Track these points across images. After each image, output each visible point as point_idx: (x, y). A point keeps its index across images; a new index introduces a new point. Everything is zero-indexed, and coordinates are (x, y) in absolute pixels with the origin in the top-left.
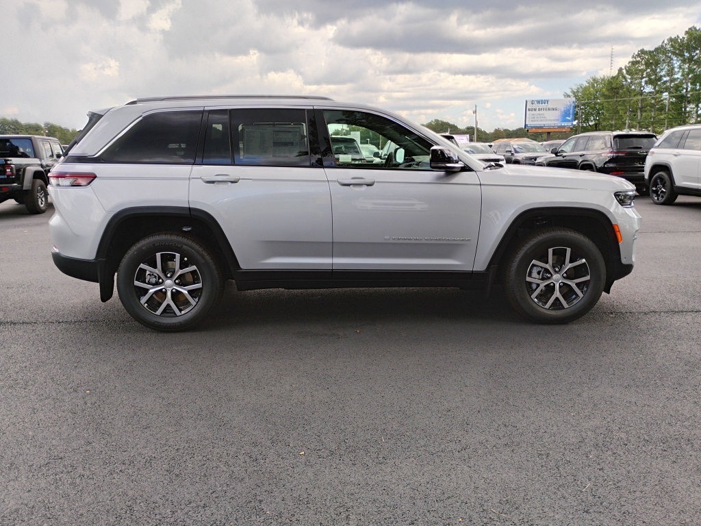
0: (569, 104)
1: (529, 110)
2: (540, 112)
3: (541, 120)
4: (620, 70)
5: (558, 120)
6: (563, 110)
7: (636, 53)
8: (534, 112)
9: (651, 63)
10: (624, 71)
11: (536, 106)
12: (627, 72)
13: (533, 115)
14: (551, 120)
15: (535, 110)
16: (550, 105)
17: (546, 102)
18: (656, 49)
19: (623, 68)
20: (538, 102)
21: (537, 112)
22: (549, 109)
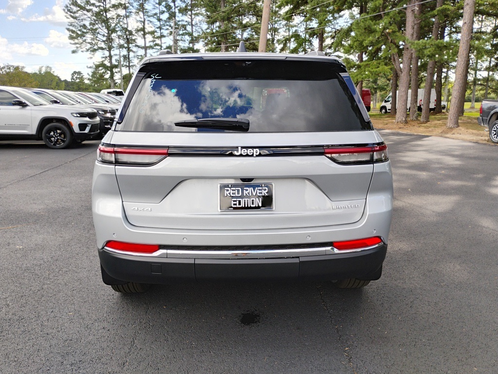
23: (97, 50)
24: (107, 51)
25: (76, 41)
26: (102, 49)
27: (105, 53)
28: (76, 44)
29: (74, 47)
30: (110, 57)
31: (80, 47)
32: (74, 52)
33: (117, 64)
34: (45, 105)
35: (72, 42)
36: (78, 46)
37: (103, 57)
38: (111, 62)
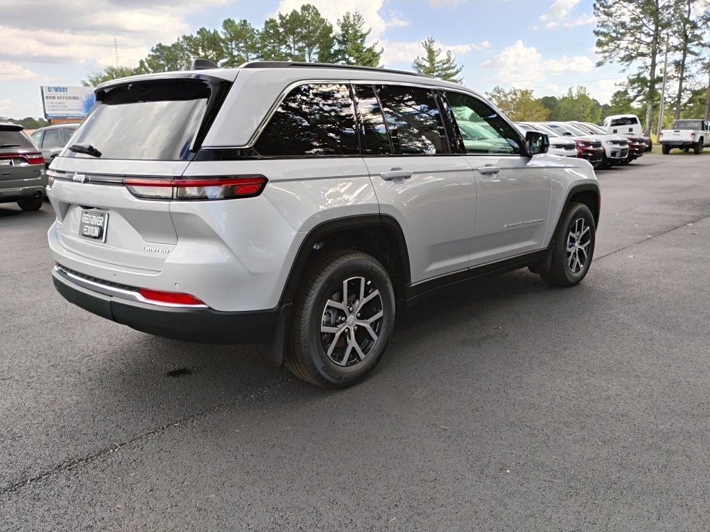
0: (90, 93)
1: (47, 97)
2: (60, 101)
3: (63, 110)
4: (142, 62)
5: (81, 110)
6: (85, 100)
7: (155, 47)
8: (52, 100)
9: (171, 59)
10: (146, 64)
11: (53, 93)
12: (149, 65)
13: (52, 103)
14: (73, 110)
15: (54, 98)
16: (70, 94)
17: (64, 89)
18: (174, 46)
19: (144, 61)
20: (56, 89)
21: (56, 100)
22: (69, 98)
23: (635, 57)
24: (650, 57)
25: (606, 48)
26: (643, 55)
27: (647, 61)
28: (605, 52)
29: (600, 58)
30: (654, 65)
31: (610, 56)
32: (599, 64)
33: (662, 75)
34: (555, 137)
35: (599, 50)
36: (607, 54)
37: (642, 68)
38: (652, 74)
